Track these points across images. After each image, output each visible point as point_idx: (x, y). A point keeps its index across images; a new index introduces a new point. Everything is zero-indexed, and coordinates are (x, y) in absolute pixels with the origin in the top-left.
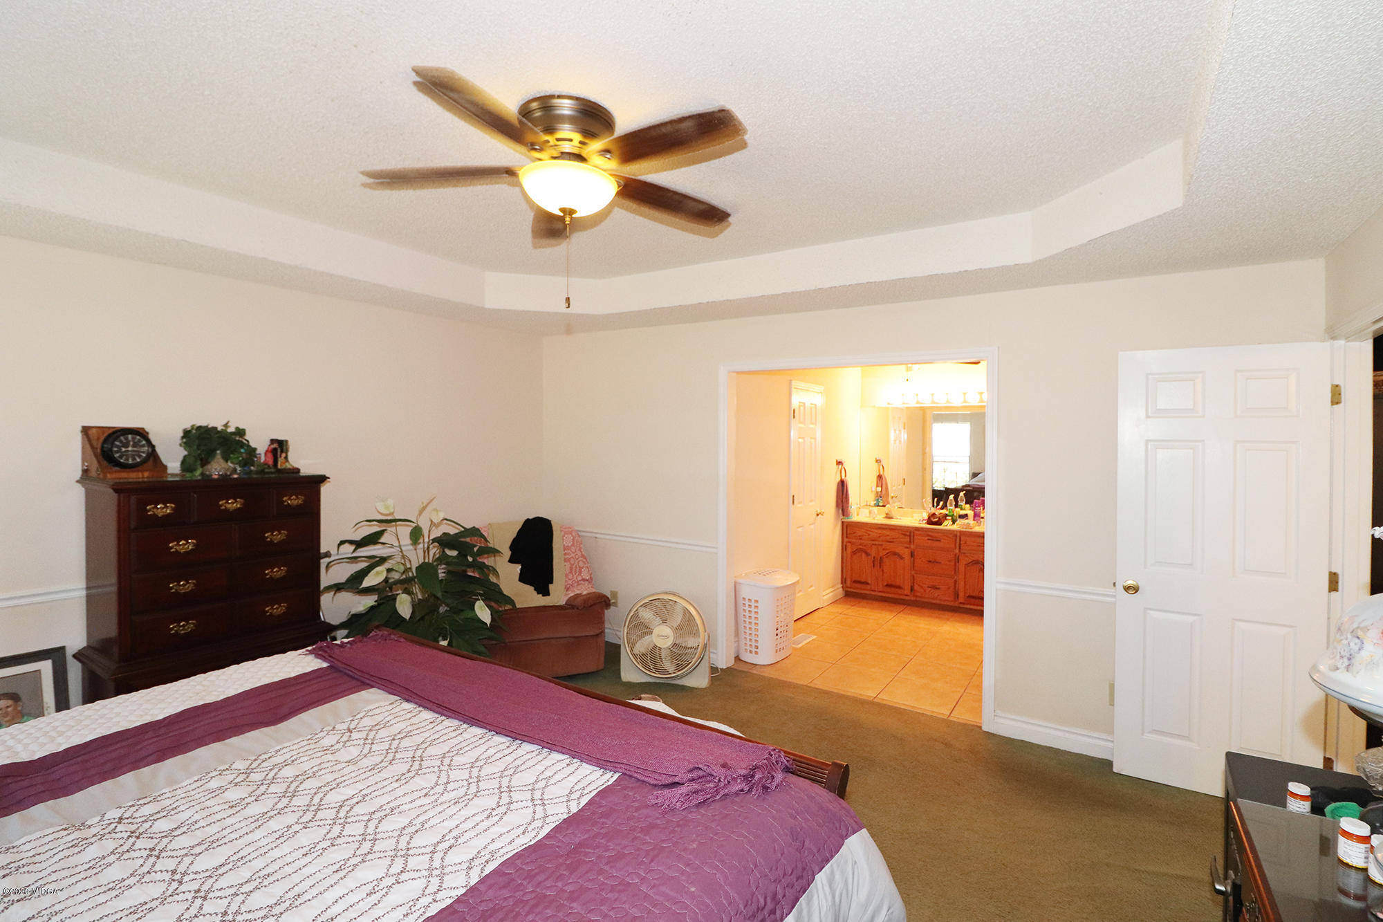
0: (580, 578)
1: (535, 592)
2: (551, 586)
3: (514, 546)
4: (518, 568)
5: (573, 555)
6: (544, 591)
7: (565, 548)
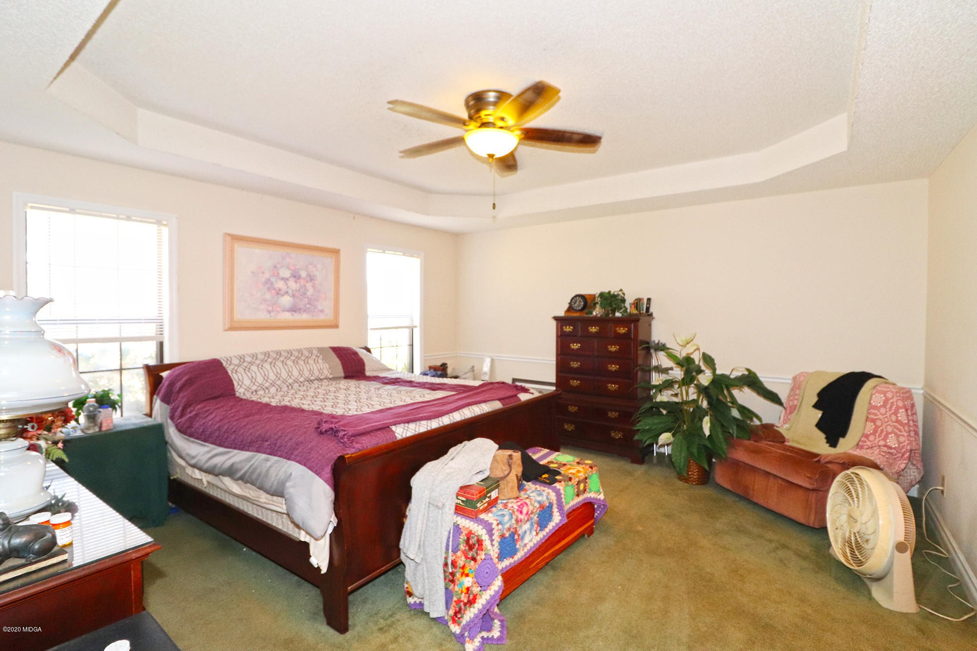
0: (882, 443)
1: (825, 441)
2: (841, 440)
3: (822, 394)
4: (819, 414)
5: (880, 416)
6: (833, 442)
7: (871, 407)
